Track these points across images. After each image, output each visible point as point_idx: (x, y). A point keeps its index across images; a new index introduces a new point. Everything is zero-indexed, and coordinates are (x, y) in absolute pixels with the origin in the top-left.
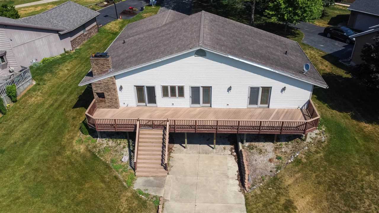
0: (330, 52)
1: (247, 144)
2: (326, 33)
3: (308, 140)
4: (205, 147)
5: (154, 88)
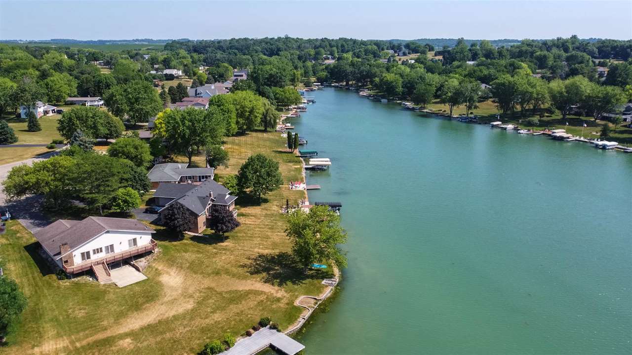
0: (152, 220)
1: (134, 261)
2: (146, 211)
3: (156, 252)
4: (118, 269)
5: (89, 252)
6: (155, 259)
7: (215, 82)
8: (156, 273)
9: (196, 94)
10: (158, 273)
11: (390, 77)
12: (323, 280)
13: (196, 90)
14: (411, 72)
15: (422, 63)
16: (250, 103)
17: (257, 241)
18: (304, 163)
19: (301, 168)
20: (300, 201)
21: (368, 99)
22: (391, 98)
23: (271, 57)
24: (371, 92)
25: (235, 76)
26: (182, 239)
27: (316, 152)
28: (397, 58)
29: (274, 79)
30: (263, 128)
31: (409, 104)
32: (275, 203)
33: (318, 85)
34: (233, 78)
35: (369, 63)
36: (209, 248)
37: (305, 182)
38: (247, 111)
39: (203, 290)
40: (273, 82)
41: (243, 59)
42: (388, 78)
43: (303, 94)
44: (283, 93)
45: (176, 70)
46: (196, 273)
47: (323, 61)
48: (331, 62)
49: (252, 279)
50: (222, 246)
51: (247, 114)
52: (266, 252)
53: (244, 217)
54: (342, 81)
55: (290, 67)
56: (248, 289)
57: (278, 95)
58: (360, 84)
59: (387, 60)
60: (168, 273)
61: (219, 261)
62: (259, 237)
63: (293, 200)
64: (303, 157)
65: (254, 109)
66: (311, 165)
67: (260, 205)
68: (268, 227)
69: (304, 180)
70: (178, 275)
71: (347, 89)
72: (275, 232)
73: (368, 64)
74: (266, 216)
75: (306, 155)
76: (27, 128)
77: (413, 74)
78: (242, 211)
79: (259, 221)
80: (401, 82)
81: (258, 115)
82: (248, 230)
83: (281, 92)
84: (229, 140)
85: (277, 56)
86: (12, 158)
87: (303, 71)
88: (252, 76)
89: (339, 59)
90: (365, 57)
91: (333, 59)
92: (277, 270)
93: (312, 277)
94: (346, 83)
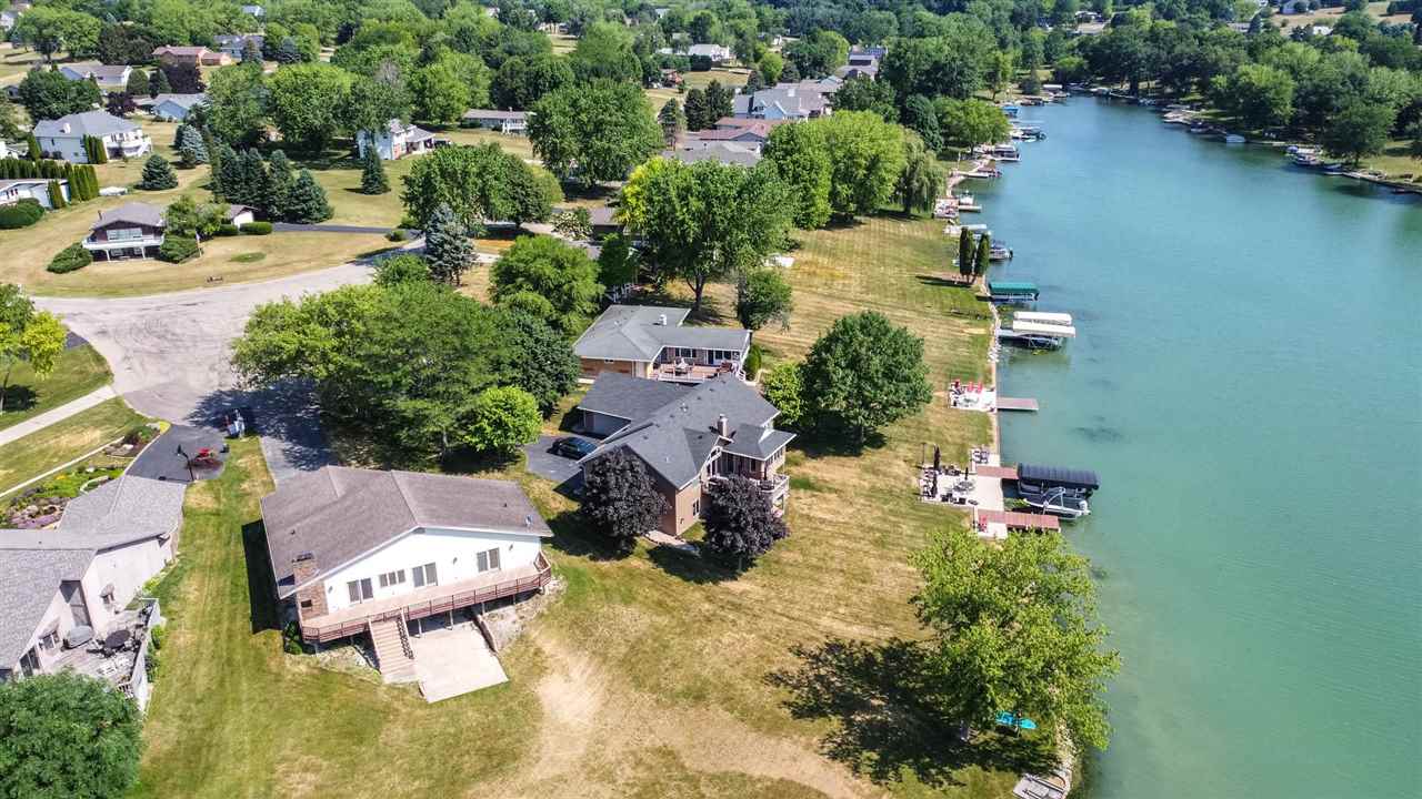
0: (563, 481)
1: (487, 614)
2: (557, 448)
3: (547, 592)
4: (442, 630)
5: (369, 580)
6: (541, 615)
7: (803, 77)
8: (535, 665)
9: (750, 110)
10: (537, 666)
11: (1258, 74)
12: (1020, 776)
13: (752, 100)
14: (1320, 61)
15: (1352, 34)
16: (871, 145)
17: (833, 584)
18: (999, 322)
19: (989, 336)
20: (973, 451)
21: (1189, 132)
22: (1256, 132)
23: (945, 15)
24: (1202, 114)
25: (853, 63)
26: (625, 554)
27: (1034, 290)
28: (1277, 20)
29: (945, 75)
30: (899, 208)
31: (1310, 153)
32: (903, 450)
33: (1055, 91)
34: (847, 68)
35: (1199, 32)
36: (694, 596)
37: (994, 385)
38: (860, 166)
39: (648, 759)
40: (938, 81)
41: (876, 21)
42: (1254, 79)
43: (1013, 113)
44: (961, 114)
45: (717, 46)
46: (639, 683)
47: (1074, 27)
48: (1094, 29)
49: (796, 737)
50: (728, 592)
51: (862, 172)
52: (853, 632)
53: (809, 492)
54: (1119, 81)
55: (990, 42)
56: (777, 778)
57: (949, 119)
58: (1169, 90)
59: (1248, 25)
60: (565, 671)
61: (712, 651)
62: (842, 571)
63: (955, 444)
64: (997, 300)
65: (879, 160)
66: (1018, 331)
67: (858, 454)
68: (870, 536)
69: (994, 377)
70: (589, 684)
71: (1132, 102)
72: (890, 559)
73: (1196, 37)
74: (873, 493)
75: (1006, 297)
76: (359, 185)
77: (1330, 69)
78: (805, 470)
79: (851, 510)
80: (1291, 89)
81: (887, 176)
82: (814, 544)
83: (958, 109)
84: (808, 240)
85: (958, 14)
86: (308, 261)
87: (1019, 52)
88: (891, 65)
89: (1116, 22)
90: (1188, 15)
91: (1100, 20)
92: (877, 710)
93: (983, 757)
94: (1131, 86)
